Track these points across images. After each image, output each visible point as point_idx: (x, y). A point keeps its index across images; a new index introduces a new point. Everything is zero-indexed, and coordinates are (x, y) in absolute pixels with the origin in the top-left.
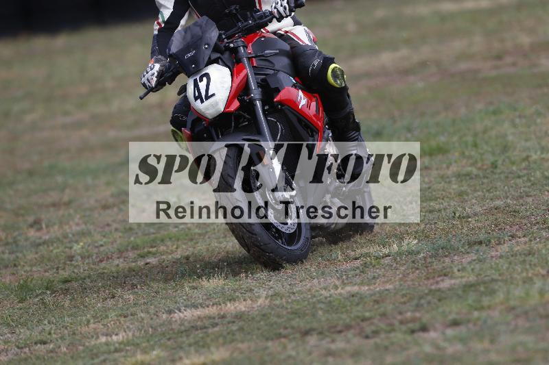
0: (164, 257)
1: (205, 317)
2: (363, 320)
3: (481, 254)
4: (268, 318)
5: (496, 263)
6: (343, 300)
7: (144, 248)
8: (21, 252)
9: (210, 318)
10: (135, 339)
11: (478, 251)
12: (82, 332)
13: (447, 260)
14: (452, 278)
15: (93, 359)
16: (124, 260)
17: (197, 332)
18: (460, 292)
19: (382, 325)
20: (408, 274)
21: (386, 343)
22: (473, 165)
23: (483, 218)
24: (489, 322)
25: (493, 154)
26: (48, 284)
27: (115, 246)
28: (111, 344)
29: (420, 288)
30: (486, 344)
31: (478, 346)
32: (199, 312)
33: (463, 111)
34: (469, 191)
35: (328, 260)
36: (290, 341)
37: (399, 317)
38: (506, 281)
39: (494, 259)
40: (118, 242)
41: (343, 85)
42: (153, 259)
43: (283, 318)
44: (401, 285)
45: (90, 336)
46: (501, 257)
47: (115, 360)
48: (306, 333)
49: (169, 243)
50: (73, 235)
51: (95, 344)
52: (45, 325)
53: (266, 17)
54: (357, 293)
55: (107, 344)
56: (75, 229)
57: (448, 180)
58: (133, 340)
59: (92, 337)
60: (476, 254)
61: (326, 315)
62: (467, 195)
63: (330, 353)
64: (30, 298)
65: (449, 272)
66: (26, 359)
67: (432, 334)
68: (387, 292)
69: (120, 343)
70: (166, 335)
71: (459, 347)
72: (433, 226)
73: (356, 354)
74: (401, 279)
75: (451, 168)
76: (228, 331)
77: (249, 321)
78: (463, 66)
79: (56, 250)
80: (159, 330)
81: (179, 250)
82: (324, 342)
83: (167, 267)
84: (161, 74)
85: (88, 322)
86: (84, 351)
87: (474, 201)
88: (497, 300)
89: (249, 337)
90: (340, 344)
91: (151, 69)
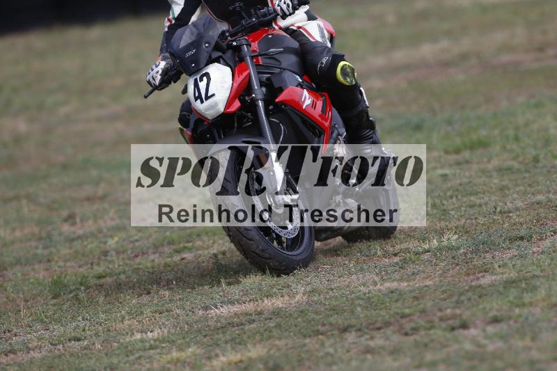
0: (200, 252)
1: (242, 314)
2: (402, 317)
3: (523, 249)
4: (306, 314)
5: (537, 259)
6: (382, 296)
7: (180, 243)
8: (55, 247)
9: (247, 314)
10: (170, 336)
11: (519, 246)
12: (117, 329)
13: (488, 255)
14: (493, 274)
15: (127, 356)
16: (160, 256)
17: (233, 329)
18: (501, 289)
19: (422, 322)
20: (448, 270)
21: (426, 340)
22: (514, 159)
23: (524, 213)
24: (530, 318)
25: (535, 147)
26: (82, 280)
27: (151, 240)
28: (146, 341)
29: (460, 284)
30: (527, 342)
31: (519, 343)
32: (235, 309)
33: (504, 104)
34: (510, 185)
35: (367, 256)
36: (328, 338)
37: (439, 314)
38: (548, 277)
39: (536, 255)
40: (154, 237)
41: (354, 83)
42: (189, 255)
43: (320, 314)
44: (441, 281)
45: (124, 333)
46: (543, 253)
47: (150, 357)
48: (345, 330)
49: (205, 238)
50: (108, 230)
51: (130, 341)
52: (79, 321)
53: (270, 14)
54: (396, 289)
55: (142, 341)
56: (110, 223)
57: (488, 175)
58: (169, 337)
59: (127, 333)
60: (517, 250)
61: (365, 311)
62: (509, 189)
63: (368, 350)
64: (64, 294)
65: (490, 269)
66: (60, 357)
67: (473, 332)
68: (426, 289)
69: (155, 340)
70: (203, 332)
71: (500, 344)
72: (474, 221)
73: (395, 352)
74: (441, 275)
75: (492, 162)
76: (265, 327)
77: (287, 317)
78: (505, 58)
79: (91, 245)
80: (195, 326)
81: (216, 245)
82: (362, 339)
83: (203, 262)
84: (165, 72)
85: (123, 318)
86: (119, 348)
87: (515, 196)
88: (539, 297)
89: (287, 334)
90: (378, 341)
91: (157, 66)
